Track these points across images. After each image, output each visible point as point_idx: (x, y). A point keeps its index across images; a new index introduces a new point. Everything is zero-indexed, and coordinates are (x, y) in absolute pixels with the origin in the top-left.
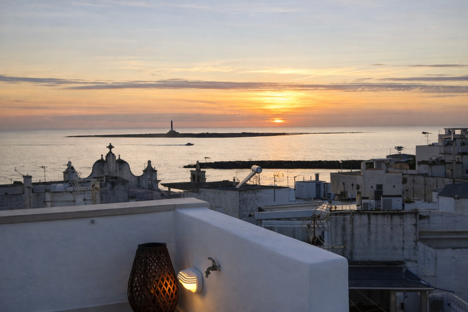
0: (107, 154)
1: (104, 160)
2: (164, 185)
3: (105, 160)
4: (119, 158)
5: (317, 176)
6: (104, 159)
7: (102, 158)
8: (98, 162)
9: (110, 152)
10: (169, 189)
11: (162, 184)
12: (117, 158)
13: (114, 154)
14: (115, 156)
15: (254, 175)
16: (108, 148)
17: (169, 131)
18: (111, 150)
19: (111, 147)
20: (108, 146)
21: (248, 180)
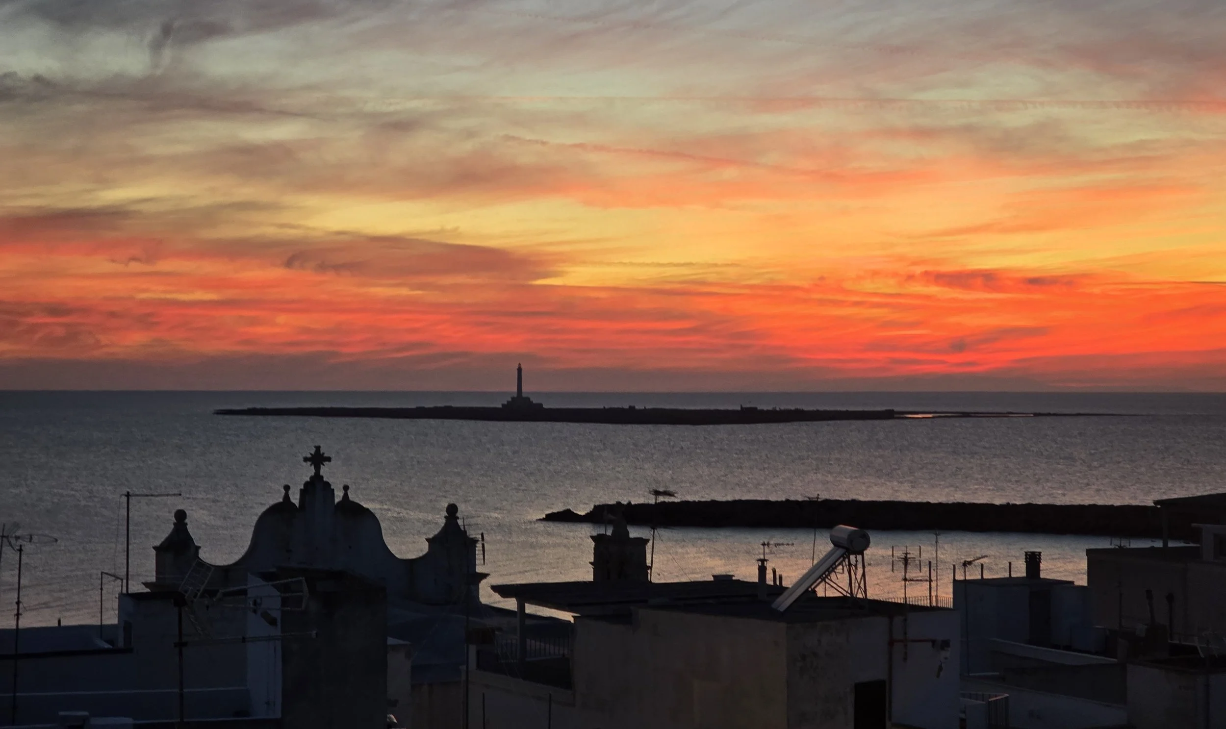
0: (306, 484)
1: (294, 504)
2: (504, 590)
3: (297, 505)
4: (346, 496)
5: (1033, 560)
6: (295, 499)
7: (287, 497)
8: (274, 510)
9: (317, 477)
10: (521, 607)
11: (496, 588)
12: (339, 496)
13: (328, 484)
14: (333, 490)
15: (842, 559)
16: (309, 463)
17: (510, 400)
18: (318, 469)
19: (318, 459)
20: (309, 456)
21: (820, 580)
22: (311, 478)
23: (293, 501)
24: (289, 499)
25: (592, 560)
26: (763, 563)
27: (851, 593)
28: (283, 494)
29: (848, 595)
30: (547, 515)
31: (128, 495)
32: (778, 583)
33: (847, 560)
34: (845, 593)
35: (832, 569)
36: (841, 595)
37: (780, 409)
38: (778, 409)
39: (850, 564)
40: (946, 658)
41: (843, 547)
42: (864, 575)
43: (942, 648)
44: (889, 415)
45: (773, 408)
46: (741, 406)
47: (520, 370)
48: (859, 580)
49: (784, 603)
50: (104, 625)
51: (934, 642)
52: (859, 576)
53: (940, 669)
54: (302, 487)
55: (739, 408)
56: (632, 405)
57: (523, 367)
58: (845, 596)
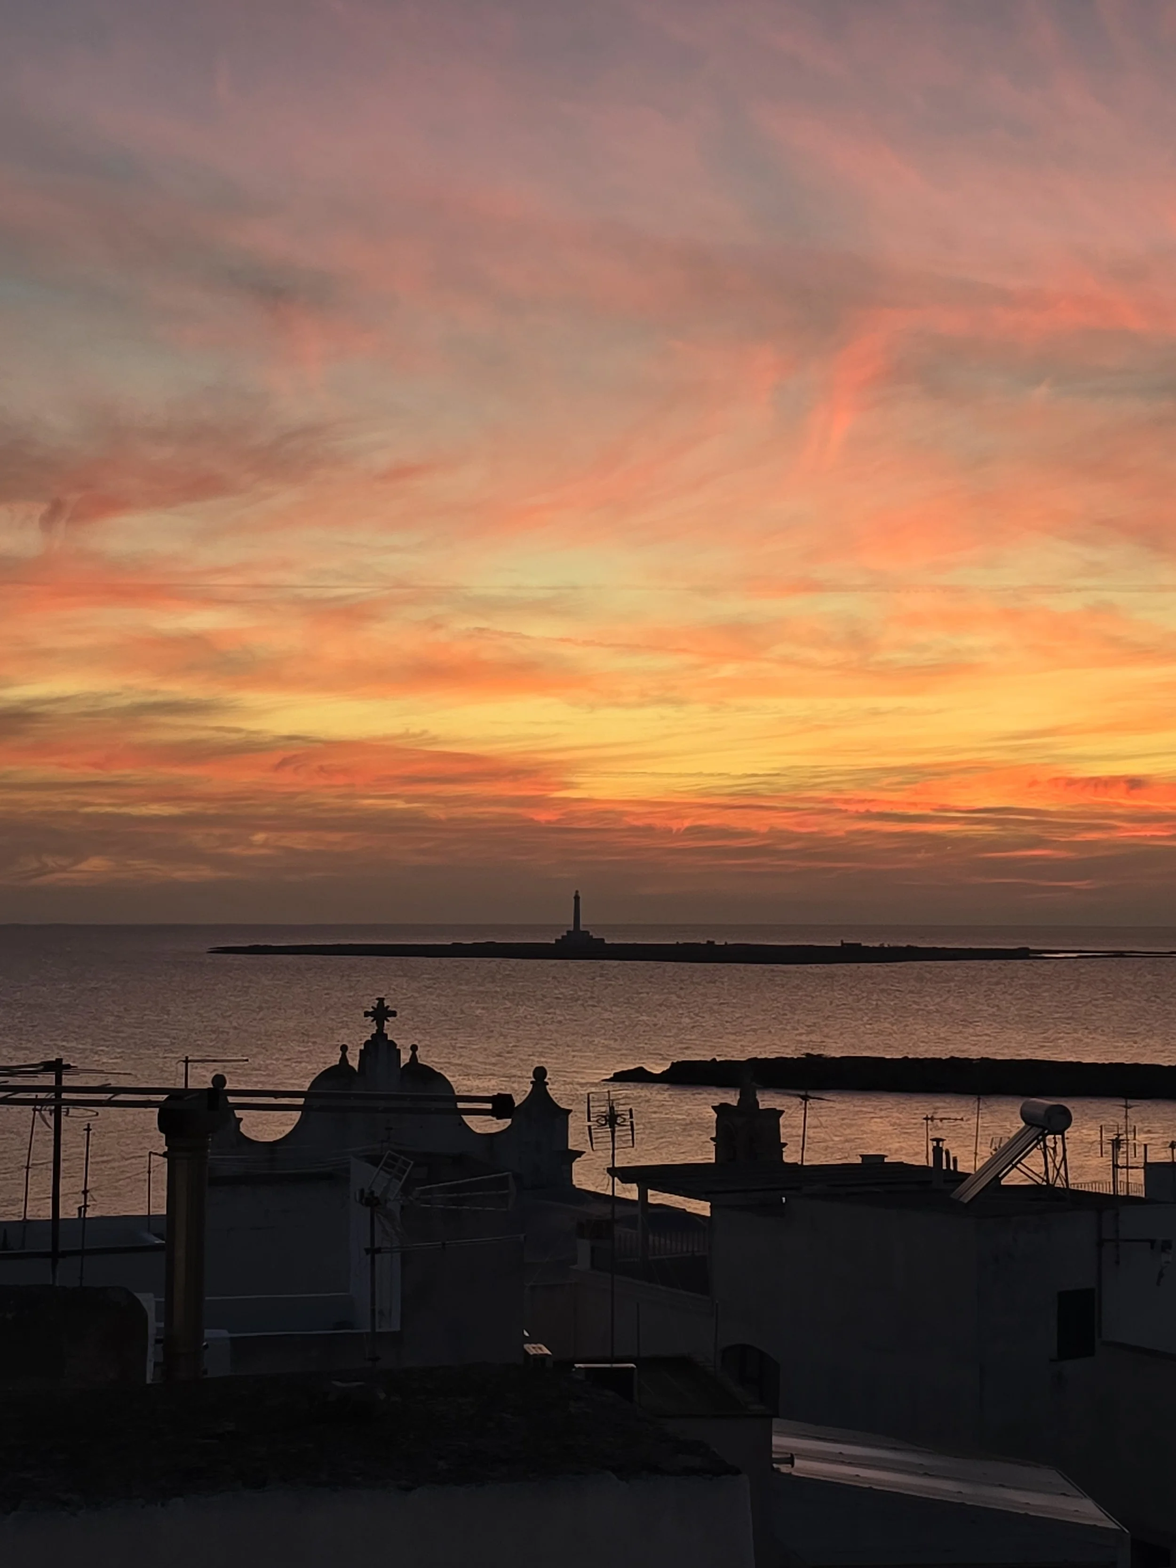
0: (367, 1043)
1: (352, 1068)
2: (622, 1174)
3: (356, 1068)
4: (414, 1058)
6: (354, 1063)
7: (344, 1059)
8: (328, 1075)
9: (380, 1035)
10: (643, 1195)
12: (405, 1058)
13: (392, 1044)
14: (399, 1051)
15: (1035, 1142)
16: (371, 1018)
17: (565, 934)
18: (380, 1026)
19: (381, 1013)
20: (371, 1010)
21: (1010, 1166)
22: (373, 1036)
23: (351, 1063)
24: (347, 1061)
25: (714, 1135)
26: (938, 1144)
27: (1047, 1181)
28: (340, 1056)
29: (1045, 1183)
30: (615, 1074)
31: (187, 1061)
32: (952, 1168)
33: (1042, 1143)
34: (1040, 1181)
35: (1024, 1152)
36: (1035, 1183)
37: (889, 945)
38: (886, 946)
39: (1045, 1146)
40: (1168, 1262)
41: (1038, 1126)
42: (1064, 1159)
43: (1163, 1250)
44: (1023, 954)
45: (881, 945)
46: (842, 941)
47: (577, 898)
48: (1058, 1166)
49: (969, 1193)
50: (153, 1216)
51: (1152, 1242)
52: (1059, 1159)
53: (1161, 1275)
54: (362, 1047)
55: (839, 945)
56: (711, 939)
57: (580, 894)
58: (1039, 1185)
